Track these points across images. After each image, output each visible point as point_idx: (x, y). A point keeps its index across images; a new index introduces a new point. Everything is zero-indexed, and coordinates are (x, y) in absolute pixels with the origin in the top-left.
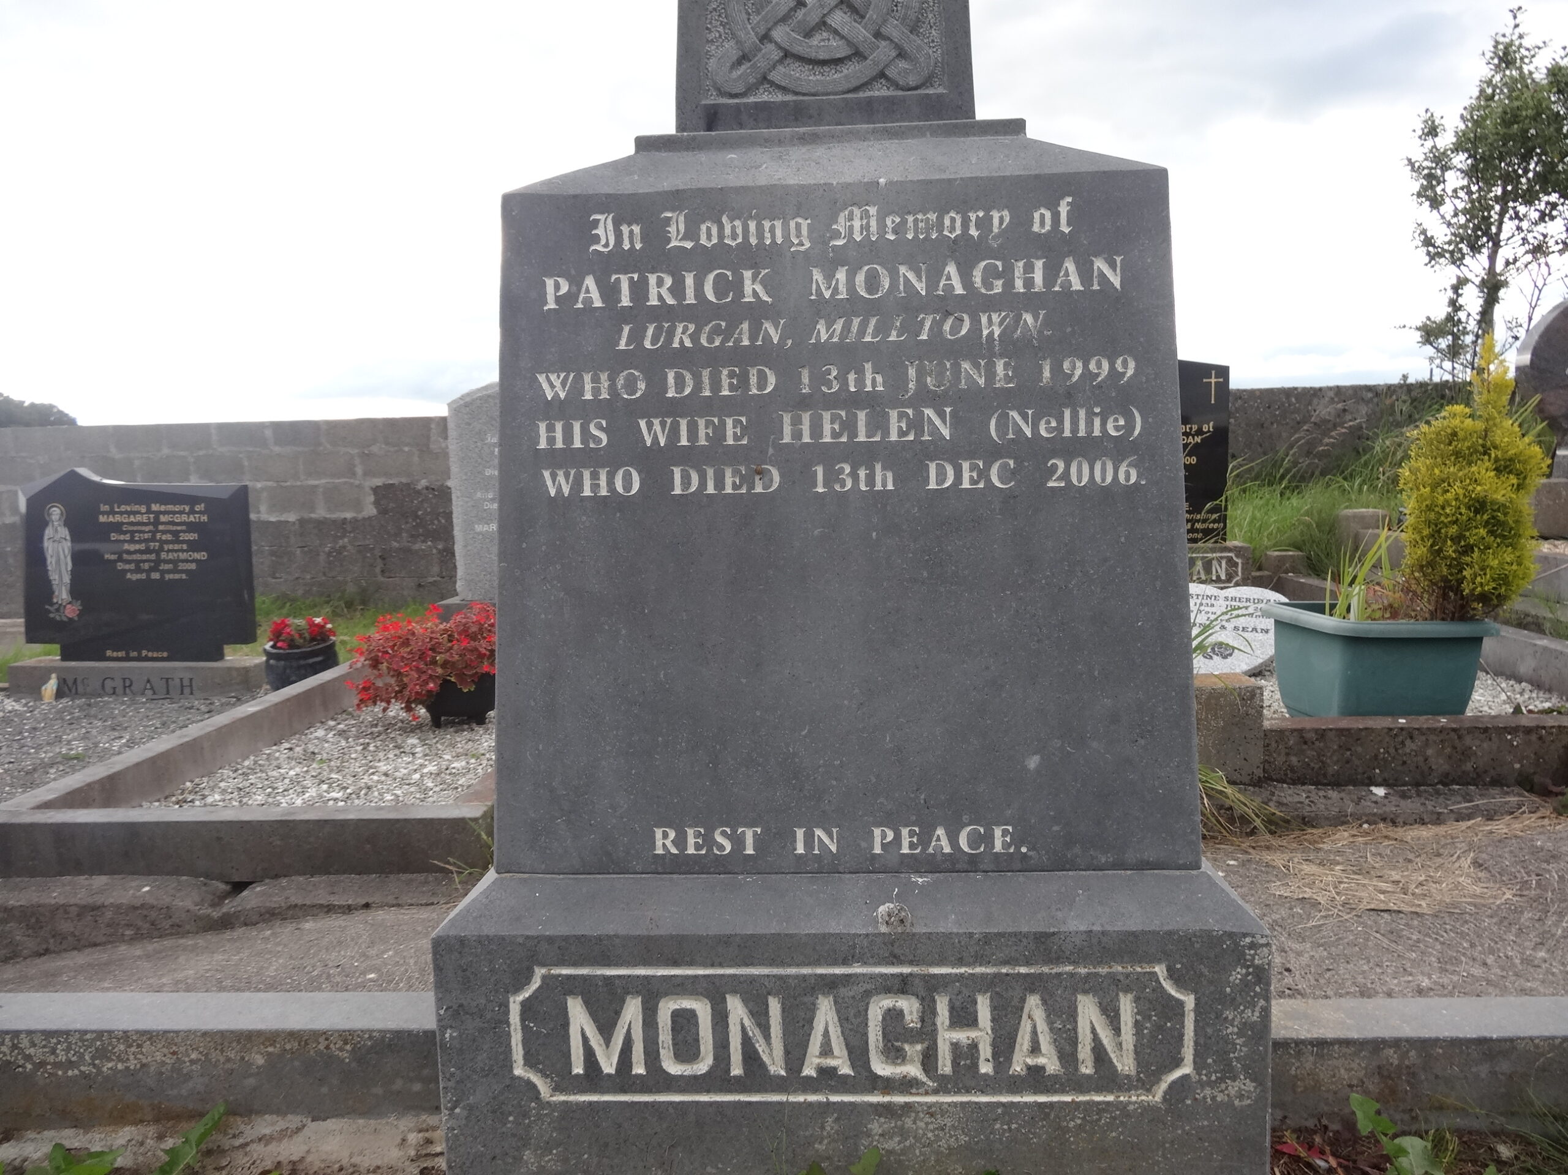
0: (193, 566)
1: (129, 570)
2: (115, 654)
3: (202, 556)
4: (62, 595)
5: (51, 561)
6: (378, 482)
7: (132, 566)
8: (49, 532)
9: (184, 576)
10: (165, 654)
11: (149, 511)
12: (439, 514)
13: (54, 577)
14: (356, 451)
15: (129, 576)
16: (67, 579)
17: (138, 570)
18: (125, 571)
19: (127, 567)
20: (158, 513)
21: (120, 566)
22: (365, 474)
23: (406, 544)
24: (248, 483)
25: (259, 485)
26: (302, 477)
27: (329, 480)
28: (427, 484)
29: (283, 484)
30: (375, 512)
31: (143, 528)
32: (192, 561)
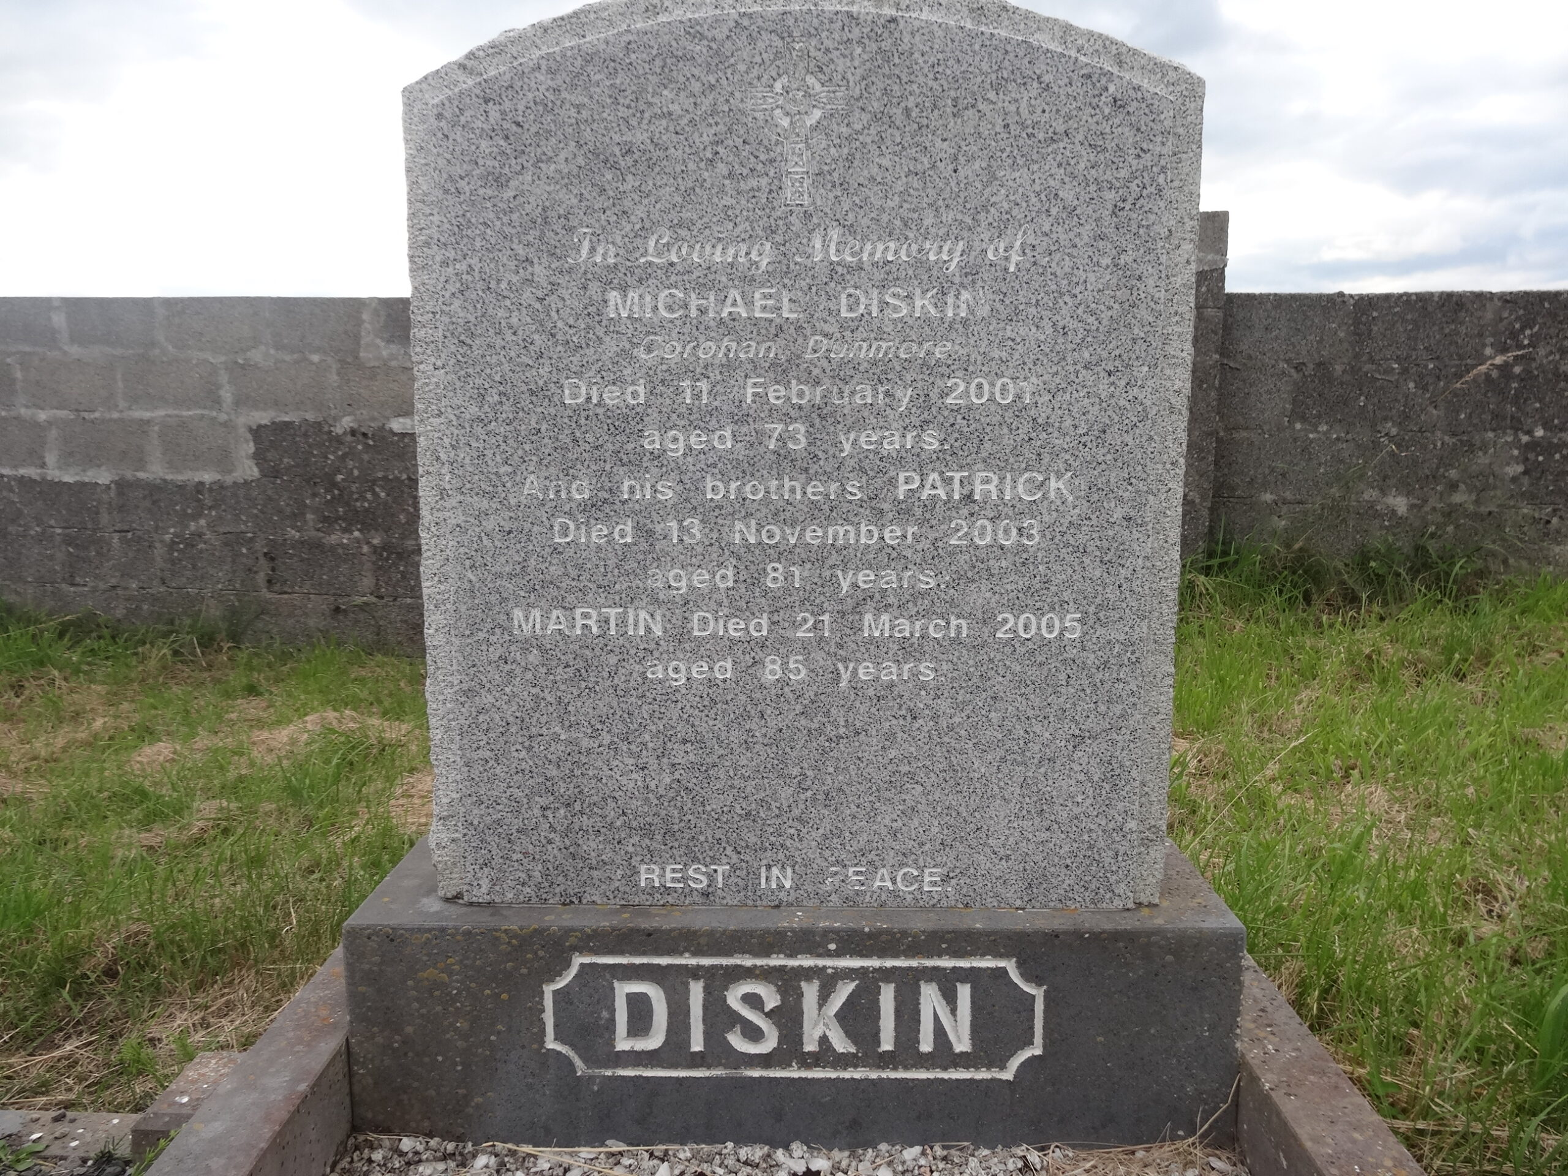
6: (263, 417)
12: (374, 482)
14: (223, 359)
22: (238, 403)
23: (314, 533)
24: (23, 411)
25: (43, 416)
26: (122, 404)
27: (170, 412)
28: (355, 425)
29: (86, 415)
30: (256, 472)
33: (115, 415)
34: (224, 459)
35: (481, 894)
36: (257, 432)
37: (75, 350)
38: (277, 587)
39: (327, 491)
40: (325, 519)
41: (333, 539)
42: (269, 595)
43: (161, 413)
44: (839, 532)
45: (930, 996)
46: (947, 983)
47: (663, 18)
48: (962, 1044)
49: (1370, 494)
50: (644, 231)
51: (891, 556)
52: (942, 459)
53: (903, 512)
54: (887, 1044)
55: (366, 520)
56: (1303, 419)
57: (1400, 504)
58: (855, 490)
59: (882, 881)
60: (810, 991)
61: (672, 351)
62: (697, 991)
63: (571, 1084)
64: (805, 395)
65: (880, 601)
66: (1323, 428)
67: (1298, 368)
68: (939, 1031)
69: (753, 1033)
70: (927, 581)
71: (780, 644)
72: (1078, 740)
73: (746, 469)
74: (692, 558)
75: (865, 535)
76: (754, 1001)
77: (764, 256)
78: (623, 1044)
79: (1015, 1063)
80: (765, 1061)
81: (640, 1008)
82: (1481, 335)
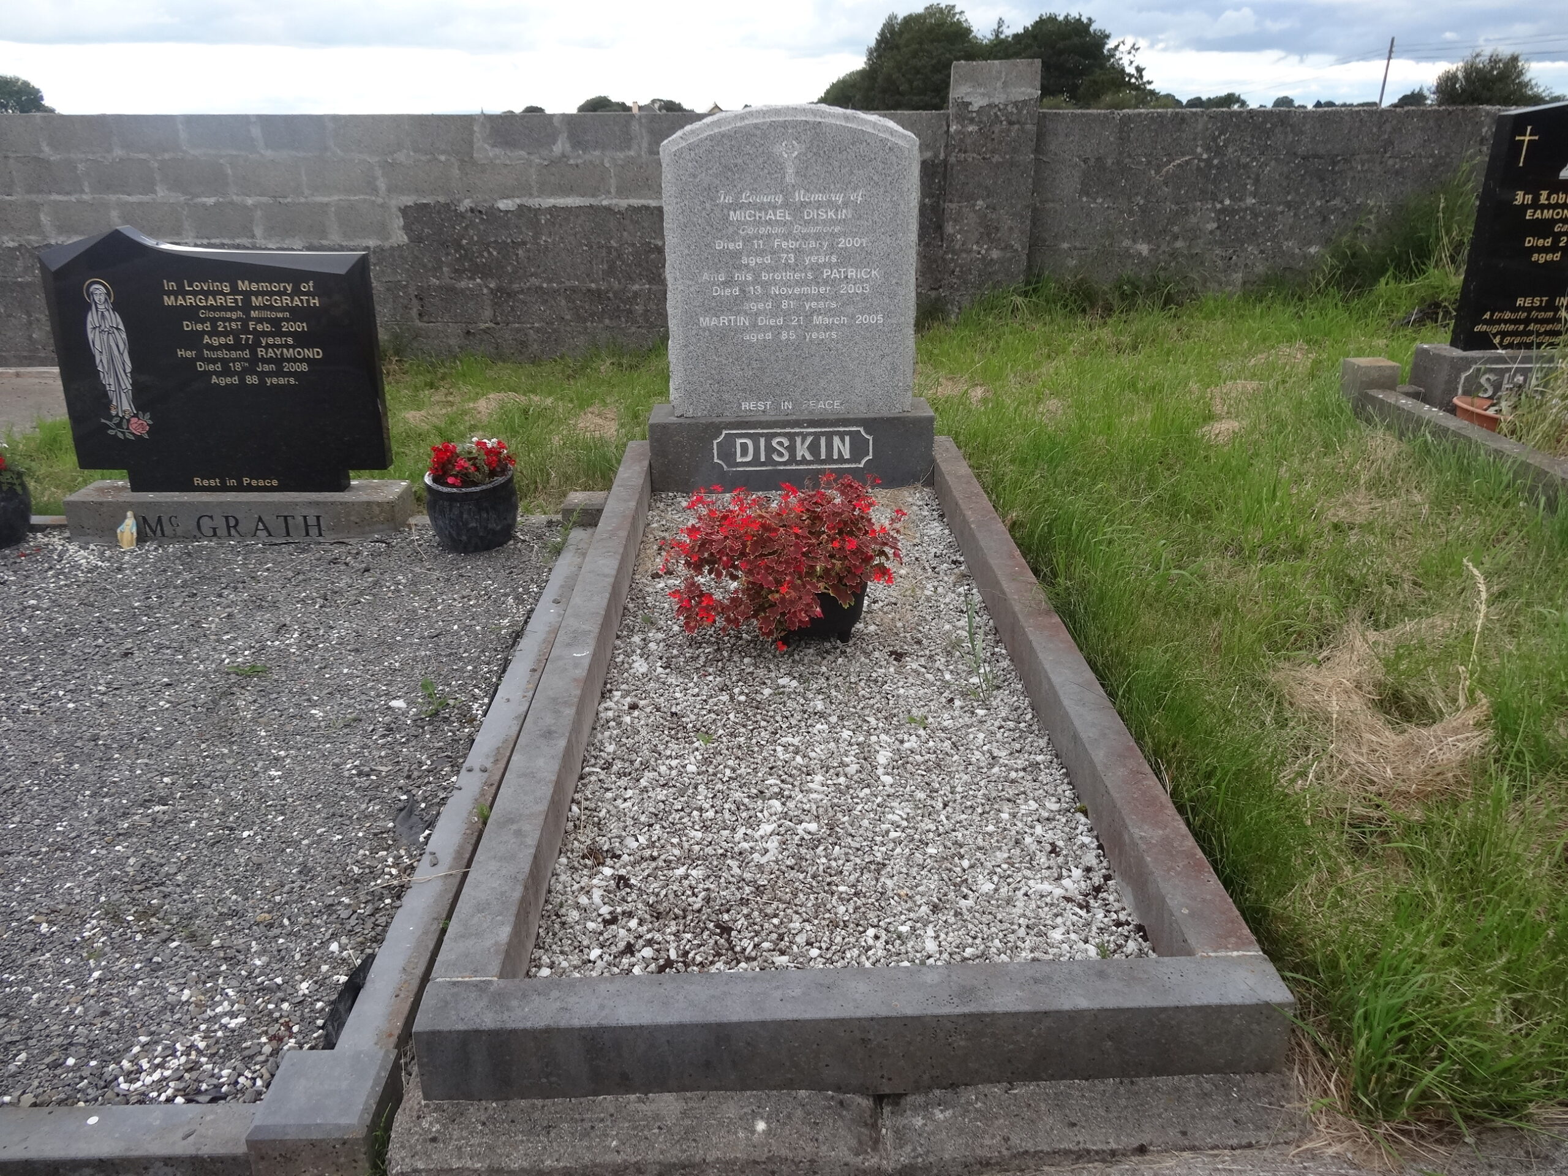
0: (304, 367)
1: (215, 373)
2: (206, 483)
3: (315, 353)
4: (123, 404)
5: (101, 361)
6: (409, 200)
7: (218, 367)
8: (92, 319)
9: (292, 381)
10: (275, 483)
11: (235, 291)
12: (488, 245)
13: (108, 380)
14: (377, 159)
15: (214, 380)
16: (127, 383)
17: (226, 372)
18: (208, 374)
19: (211, 367)
20: (247, 295)
21: (201, 366)
22: (390, 190)
23: (448, 281)
24: (235, 197)
25: (250, 201)
26: (307, 192)
27: (342, 197)
28: (473, 205)
29: (281, 200)
30: (406, 239)
31: (229, 315)
32: (301, 361)
33: (303, 200)
34: (382, 230)
35: (690, 414)
36: (405, 211)
37: (269, 154)
38: (426, 318)
39: (456, 251)
40: (456, 271)
41: (463, 284)
42: (420, 324)
43: (336, 198)
44: (805, 289)
45: (836, 440)
46: (842, 436)
47: (747, 122)
48: (847, 456)
49: (1127, 243)
50: (741, 192)
51: (820, 297)
52: (838, 265)
53: (826, 282)
54: (823, 457)
55: (485, 271)
56: (1088, 195)
57: (1144, 248)
58: (810, 276)
59: (821, 405)
60: (799, 440)
61: (751, 231)
62: (762, 441)
63: (724, 473)
64: (792, 244)
65: (818, 312)
66: (1100, 200)
67: (1085, 161)
68: (840, 452)
69: (781, 455)
70: (834, 305)
71: (786, 327)
72: (883, 356)
73: (775, 269)
74: (758, 299)
75: (814, 290)
76: (780, 444)
77: (780, 199)
78: (739, 460)
79: (863, 462)
80: (785, 463)
81: (744, 447)
82: (1195, 139)
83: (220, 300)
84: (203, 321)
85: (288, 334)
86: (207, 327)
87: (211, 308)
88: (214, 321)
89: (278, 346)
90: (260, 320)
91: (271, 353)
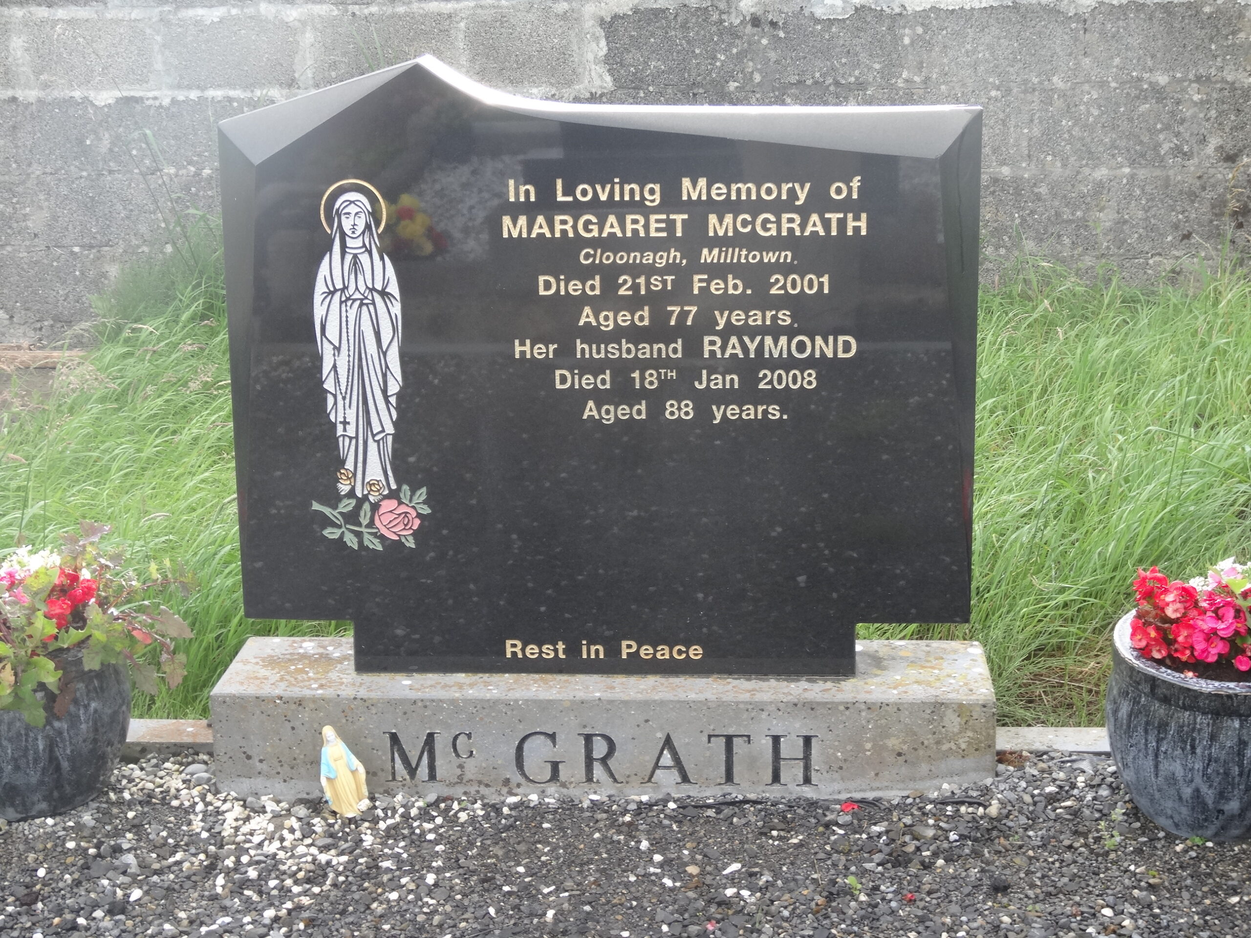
0: (809, 380)
1: (595, 394)
3: (841, 347)
4: (369, 468)
5: (335, 368)
7: (604, 380)
8: (329, 271)
9: (775, 412)
10: (696, 652)
11: (671, 203)
15: (590, 410)
16: (385, 419)
17: (624, 393)
18: (579, 397)
19: (587, 382)
20: (699, 210)
21: (564, 379)
31: (648, 258)
32: (802, 365)
83: (634, 224)
84: (585, 274)
85: (785, 301)
86: (594, 286)
87: (611, 244)
88: (610, 275)
89: (753, 332)
90: (718, 271)
91: (734, 347)
